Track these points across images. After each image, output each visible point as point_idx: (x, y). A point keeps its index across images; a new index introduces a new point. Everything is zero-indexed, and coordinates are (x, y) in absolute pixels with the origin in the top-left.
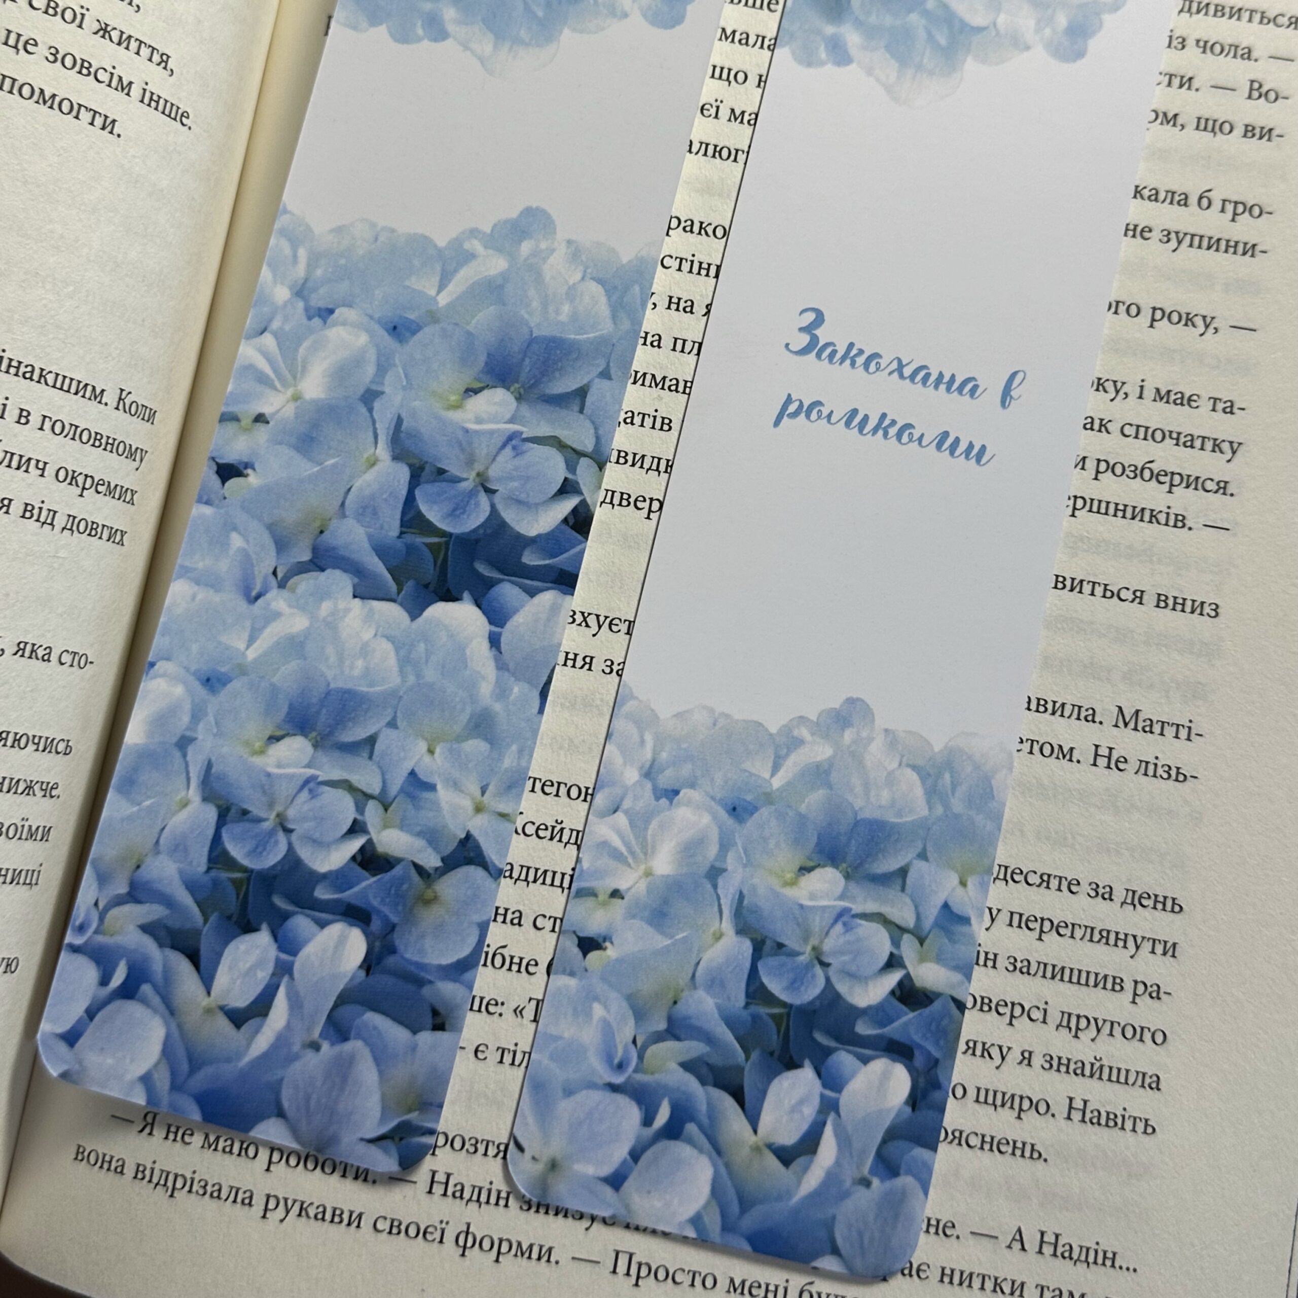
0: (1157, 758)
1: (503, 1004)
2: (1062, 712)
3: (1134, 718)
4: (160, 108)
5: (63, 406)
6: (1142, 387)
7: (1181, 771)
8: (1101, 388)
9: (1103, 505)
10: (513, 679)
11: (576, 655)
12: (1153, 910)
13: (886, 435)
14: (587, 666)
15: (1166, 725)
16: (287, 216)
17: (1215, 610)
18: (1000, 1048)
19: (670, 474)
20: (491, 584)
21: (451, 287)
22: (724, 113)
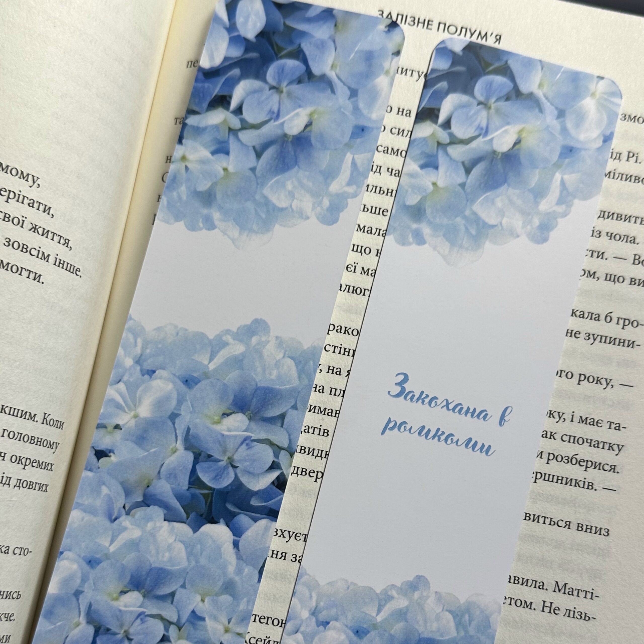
0: (575, 608)
2: (527, 584)
3: (564, 587)
4: (65, 267)
5: (14, 424)
6: (573, 416)
7: (587, 615)
8: (551, 416)
9: (551, 477)
10: (245, 564)
11: (278, 552)
13: (439, 439)
14: (283, 558)
15: (580, 591)
16: (132, 321)
17: (607, 532)
19: (327, 458)
20: (234, 515)
21: (215, 360)
22: (359, 270)
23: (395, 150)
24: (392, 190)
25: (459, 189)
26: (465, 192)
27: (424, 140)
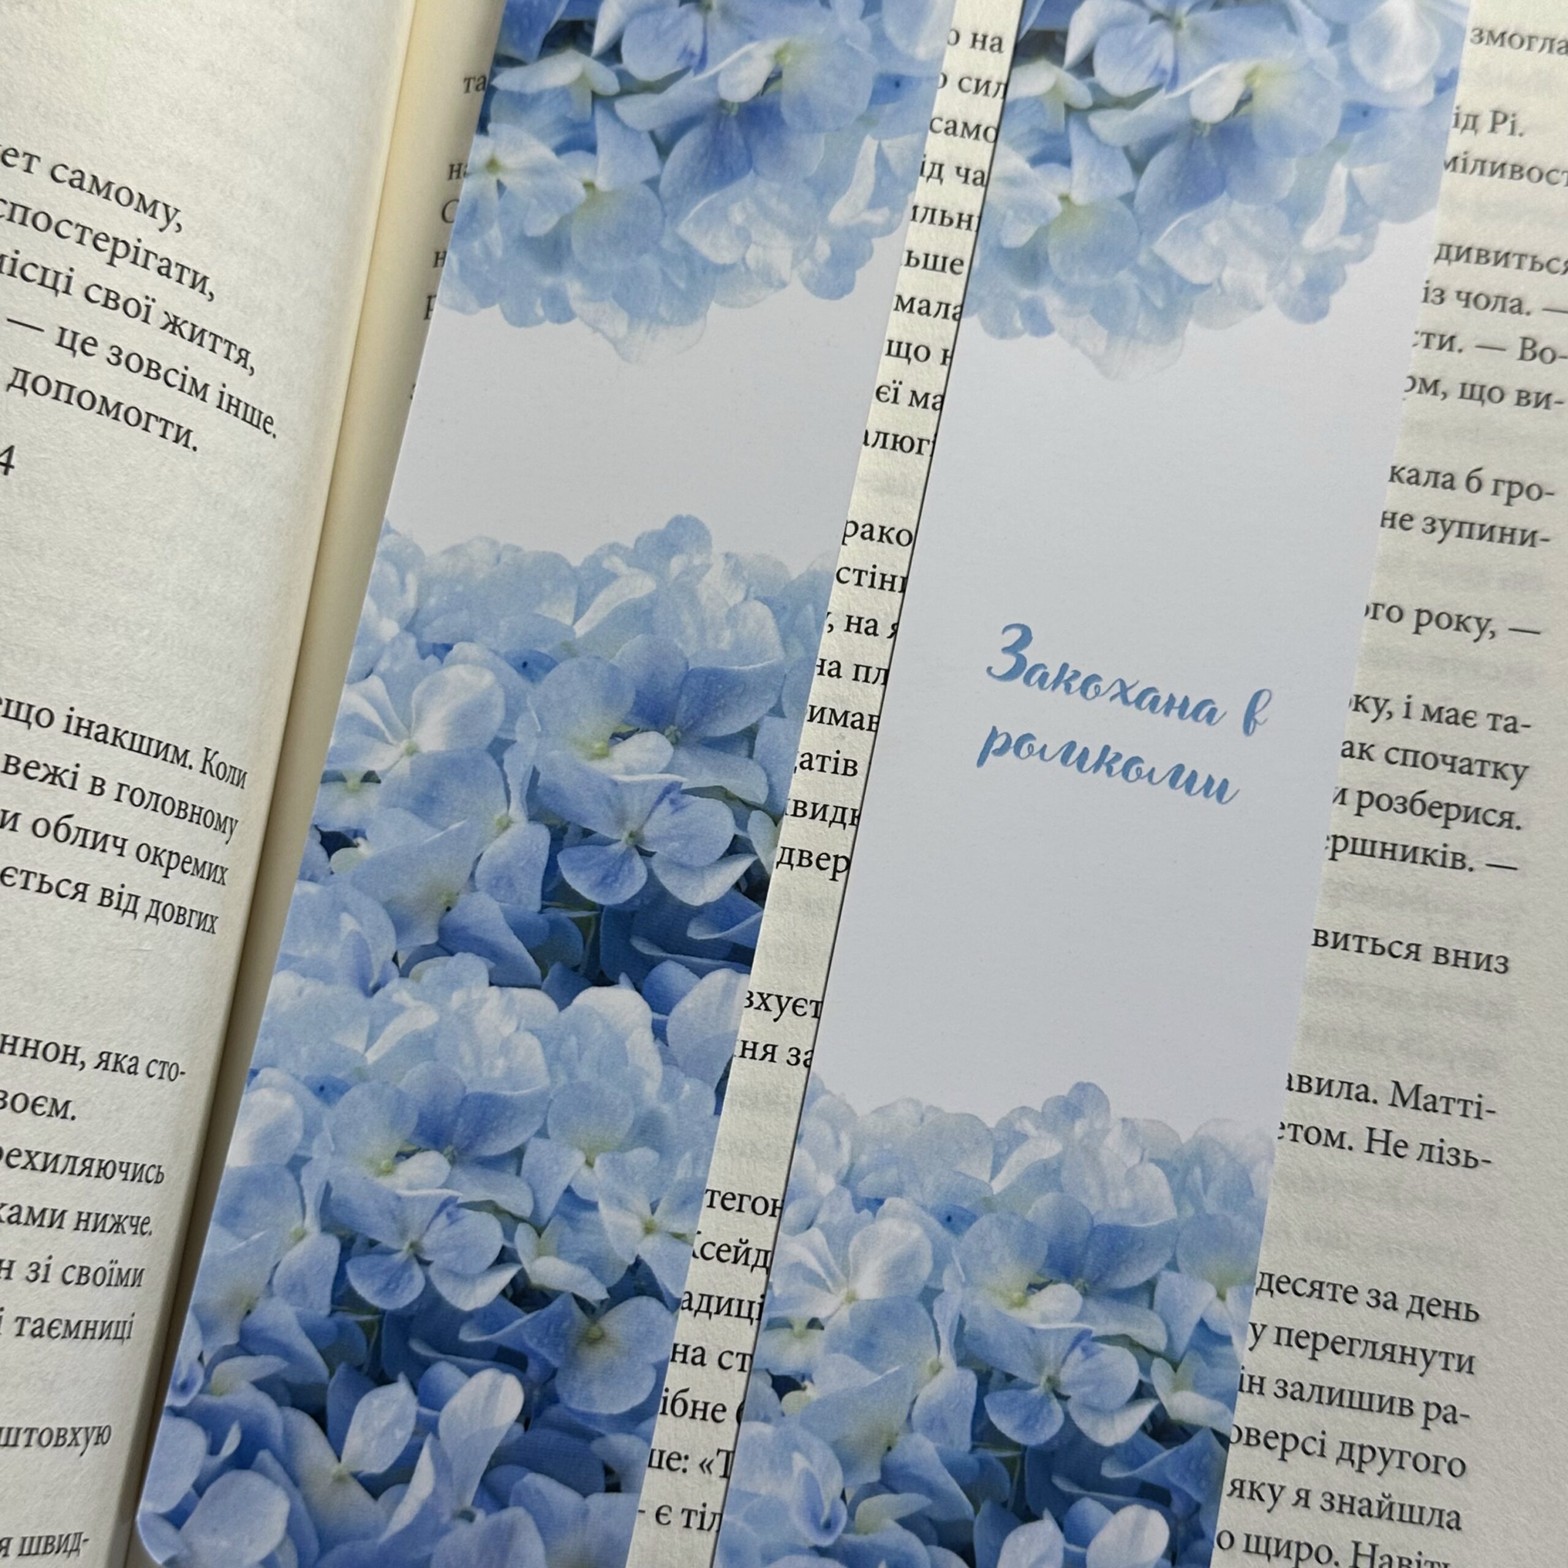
0: (1442, 1140)
1: (686, 1458)
2: (1329, 1090)
3: (1414, 1095)
4: (241, 413)
5: (142, 772)
6: (1408, 704)
7: (1471, 1155)
8: (1360, 707)
9: (1368, 845)
10: (682, 1075)
11: (755, 1044)
12: (1444, 1320)
13: (1109, 771)
14: (769, 1057)
15: (1451, 1101)
16: (391, 536)
17: (1503, 964)
18: (1272, 1487)
19: (857, 826)
20: (651, 963)
21: (589, 614)
22: (905, 396)
23: (972, 126)
24: (970, 217)
25: (1120, 207)
26: (1134, 213)
27: (1037, 101)
